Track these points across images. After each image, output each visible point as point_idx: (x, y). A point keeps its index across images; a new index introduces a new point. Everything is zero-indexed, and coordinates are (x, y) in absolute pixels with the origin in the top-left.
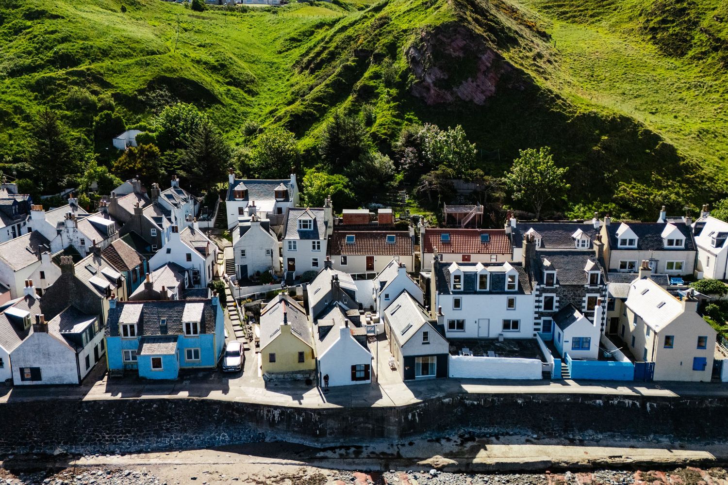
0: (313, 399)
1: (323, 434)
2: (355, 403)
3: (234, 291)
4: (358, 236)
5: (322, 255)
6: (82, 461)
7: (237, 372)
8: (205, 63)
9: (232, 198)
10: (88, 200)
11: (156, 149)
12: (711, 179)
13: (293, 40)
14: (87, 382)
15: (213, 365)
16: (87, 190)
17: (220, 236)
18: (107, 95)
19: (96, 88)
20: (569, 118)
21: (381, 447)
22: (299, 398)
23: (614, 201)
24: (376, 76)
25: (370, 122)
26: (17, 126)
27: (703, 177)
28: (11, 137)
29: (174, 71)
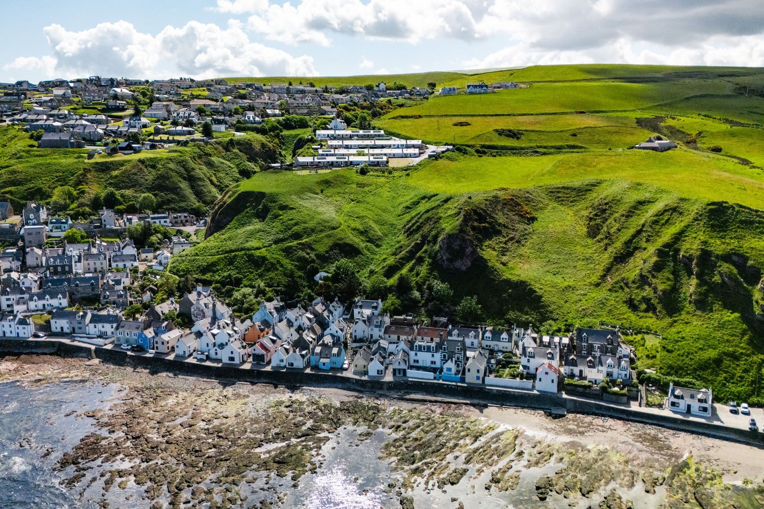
0: (365, 378)
2: (377, 380)
3: (351, 345)
4: (397, 327)
5: (382, 333)
6: (304, 388)
7: (346, 369)
8: (358, 230)
9: (356, 307)
10: (304, 304)
11: (330, 284)
12: (551, 312)
13: (407, 208)
14: (305, 368)
15: (339, 367)
16: (304, 299)
17: (350, 322)
18: (313, 256)
19: (309, 251)
21: (380, 392)
22: (361, 377)
23: (504, 319)
24: (426, 251)
25: (418, 274)
26: (277, 269)
27: (548, 311)
28: (276, 274)
29: (342, 239)
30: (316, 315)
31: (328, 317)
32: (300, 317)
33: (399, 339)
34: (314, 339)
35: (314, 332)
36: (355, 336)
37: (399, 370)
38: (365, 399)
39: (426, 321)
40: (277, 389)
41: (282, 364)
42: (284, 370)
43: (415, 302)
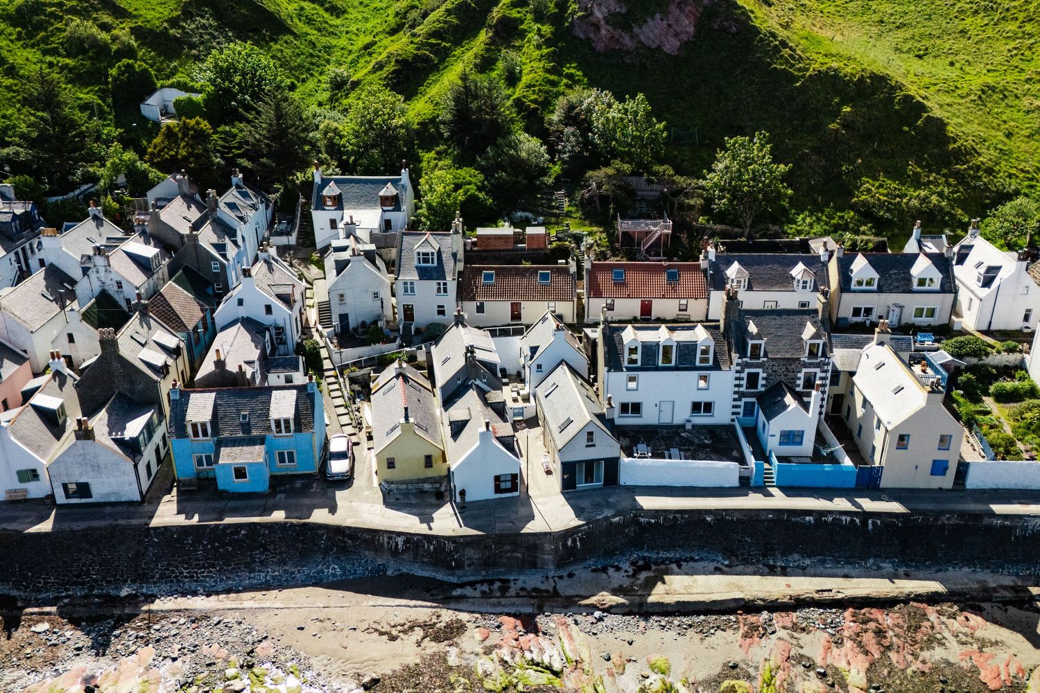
0: (446, 522)
1: (460, 565)
2: (501, 527)
4: (500, 272)
5: (449, 300)
6: (158, 605)
7: (346, 481)
9: (321, 205)
10: (115, 205)
11: (205, 125)
12: (990, 171)
14: (150, 499)
15: (314, 469)
16: (112, 186)
17: (307, 261)
18: (123, 32)
19: (107, 19)
20: (797, 79)
21: (532, 580)
22: (427, 519)
23: (853, 207)
24: (521, 2)
25: (512, 78)
27: (978, 168)
30: (165, 240)
31: (221, 248)
32: (99, 261)
33: (516, 316)
34: (174, 352)
35: (171, 320)
36: (344, 318)
37: (590, 465)
38: (472, 639)
39: (592, 236)
40: (20, 634)
41: (36, 490)
42: (46, 526)
43: (530, 172)
